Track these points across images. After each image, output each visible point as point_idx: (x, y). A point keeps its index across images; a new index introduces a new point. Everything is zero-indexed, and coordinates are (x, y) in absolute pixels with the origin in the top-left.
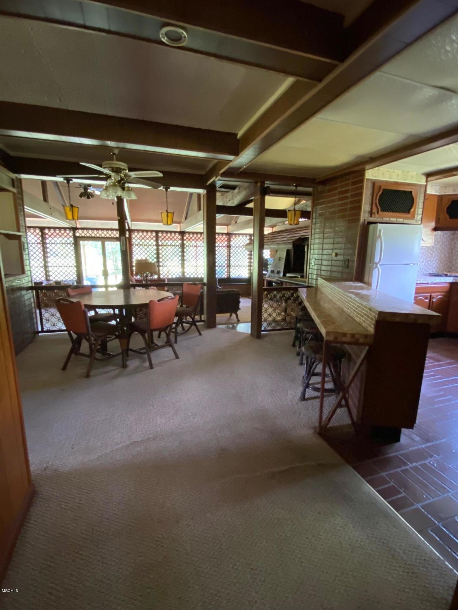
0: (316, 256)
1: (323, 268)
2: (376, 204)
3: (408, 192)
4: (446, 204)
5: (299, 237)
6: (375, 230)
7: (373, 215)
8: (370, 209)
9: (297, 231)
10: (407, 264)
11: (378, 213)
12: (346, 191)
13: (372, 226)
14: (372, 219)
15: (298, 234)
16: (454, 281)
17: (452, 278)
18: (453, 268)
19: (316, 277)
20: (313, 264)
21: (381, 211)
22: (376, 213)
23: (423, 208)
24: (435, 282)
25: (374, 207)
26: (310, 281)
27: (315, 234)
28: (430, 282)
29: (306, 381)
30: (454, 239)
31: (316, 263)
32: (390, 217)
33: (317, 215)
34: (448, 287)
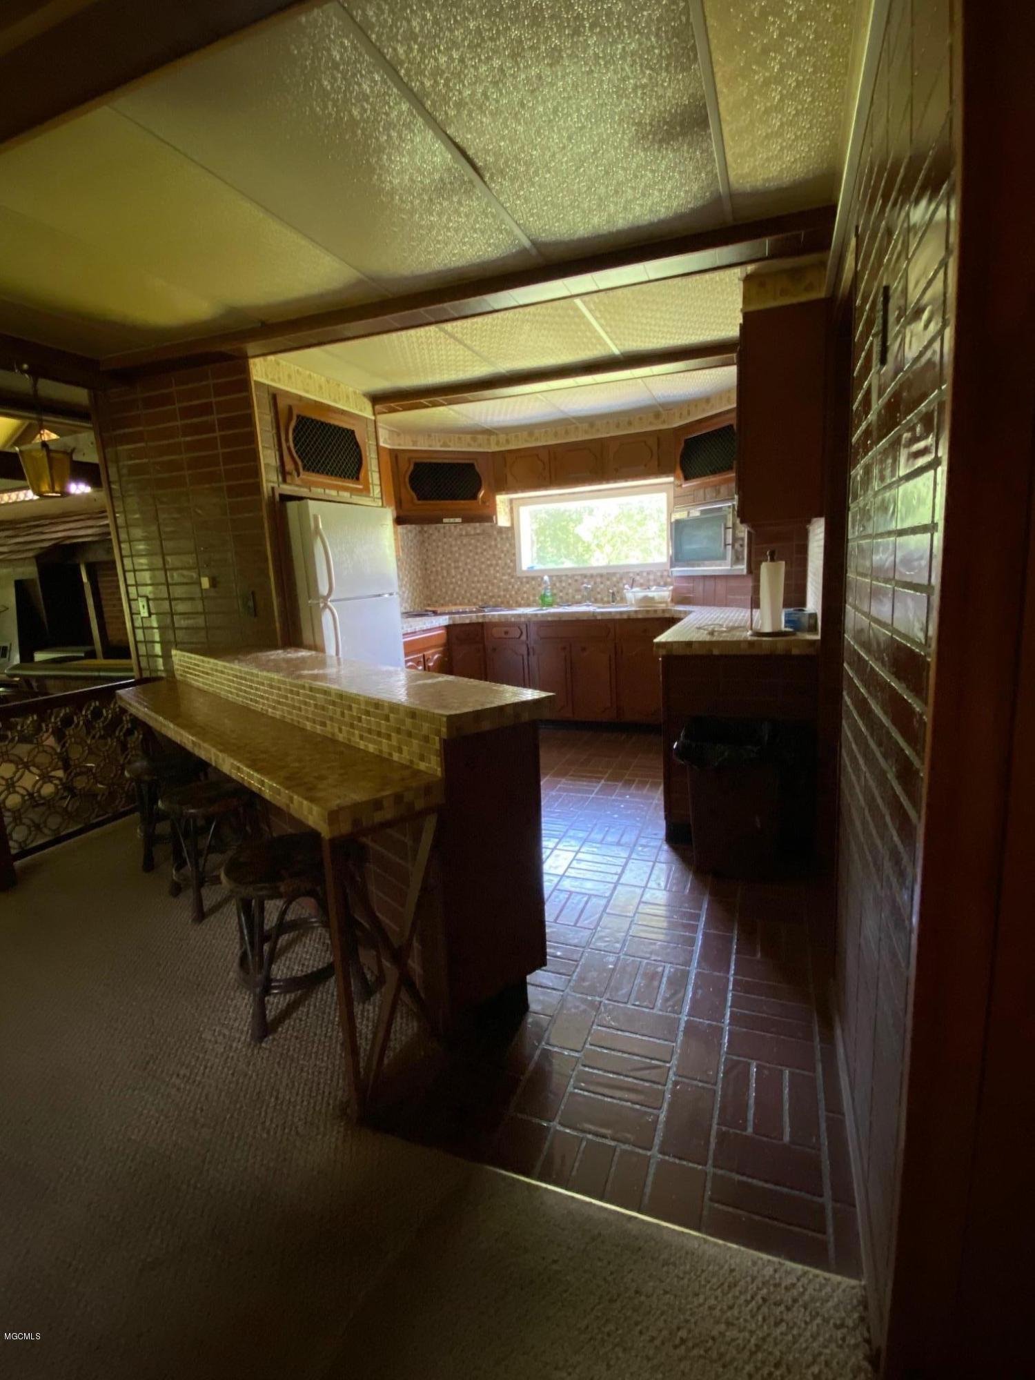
0: (147, 590)
1: (180, 622)
2: (289, 448)
3: (348, 430)
4: (407, 468)
5: (53, 542)
6: (303, 514)
7: (289, 478)
8: (278, 463)
9: (37, 526)
10: (379, 595)
11: (299, 475)
12: (206, 409)
13: (292, 506)
14: (287, 489)
15: (43, 533)
16: (451, 623)
17: (447, 617)
18: (434, 599)
19: (162, 649)
20: (144, 613)
21: (304, 469)
22: (295, 474)
23: (380, 472)
24: (425, 627)
25: (287, 458)
26: (144, 664)
27: (127, 526)
28: (418, 629)
29: (260, 977)
30: (424, 541)
31: (153, 611)
32: (325, 486)
33: (125, 471)
34: (445, 636)
